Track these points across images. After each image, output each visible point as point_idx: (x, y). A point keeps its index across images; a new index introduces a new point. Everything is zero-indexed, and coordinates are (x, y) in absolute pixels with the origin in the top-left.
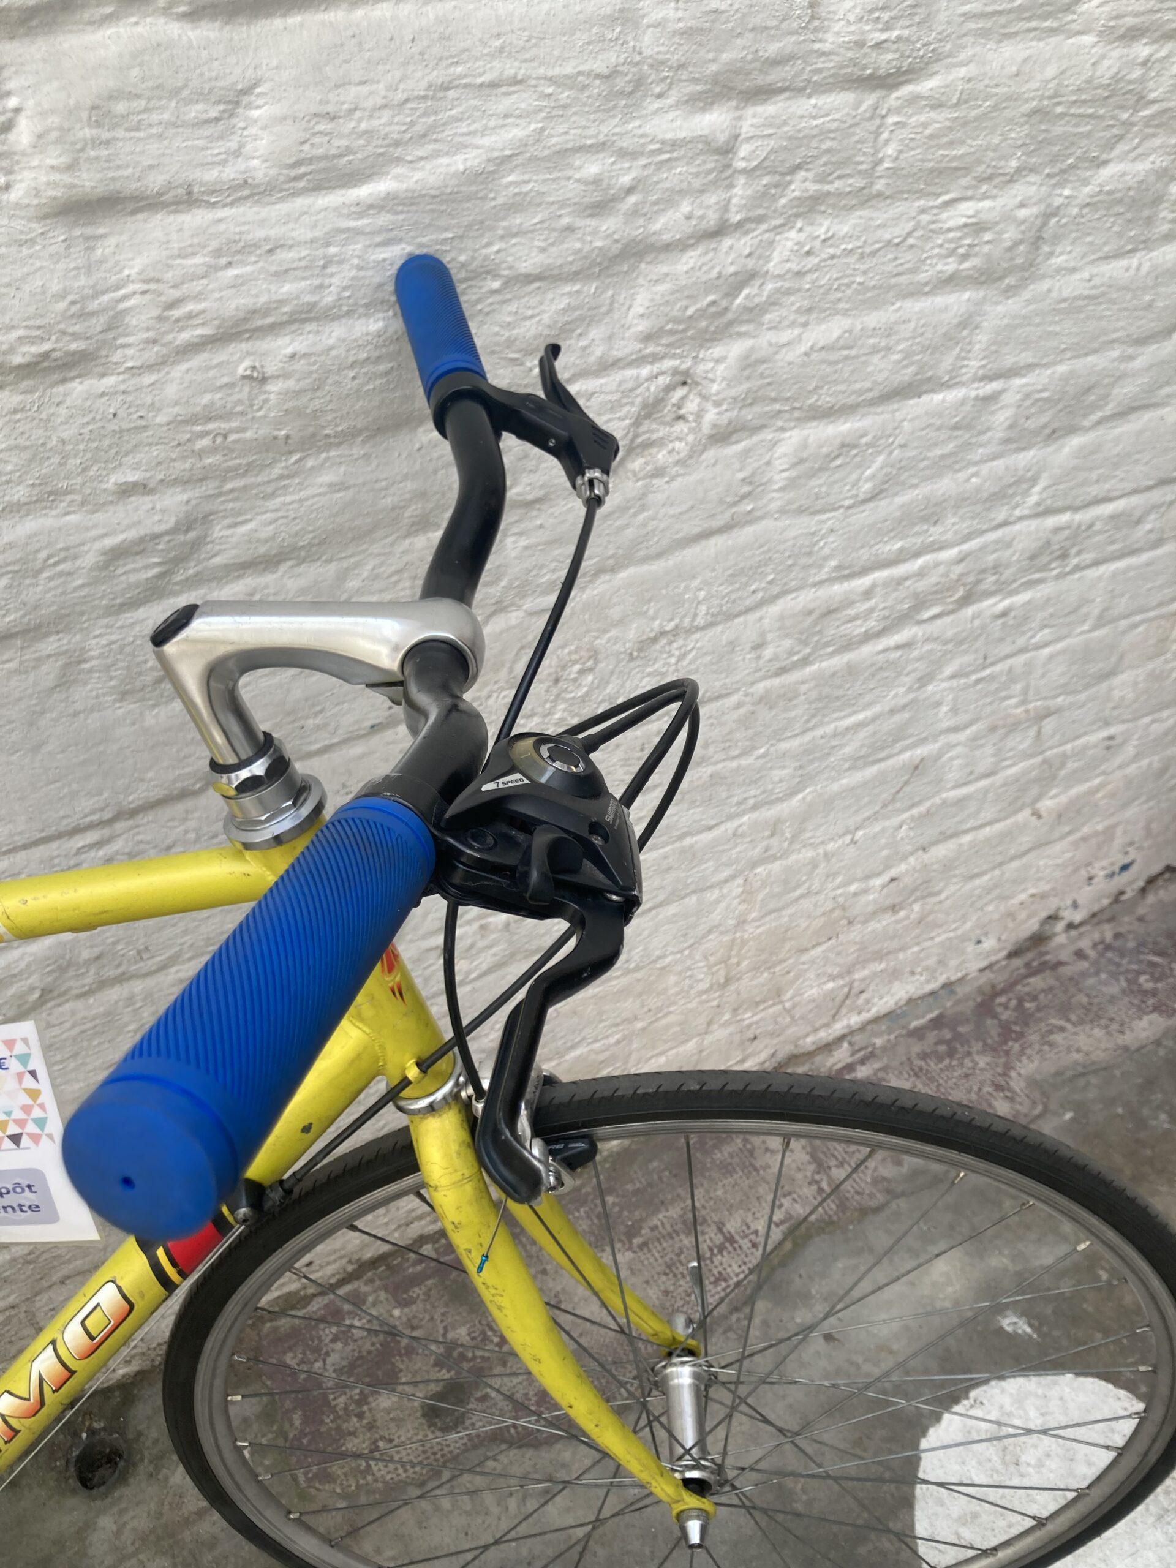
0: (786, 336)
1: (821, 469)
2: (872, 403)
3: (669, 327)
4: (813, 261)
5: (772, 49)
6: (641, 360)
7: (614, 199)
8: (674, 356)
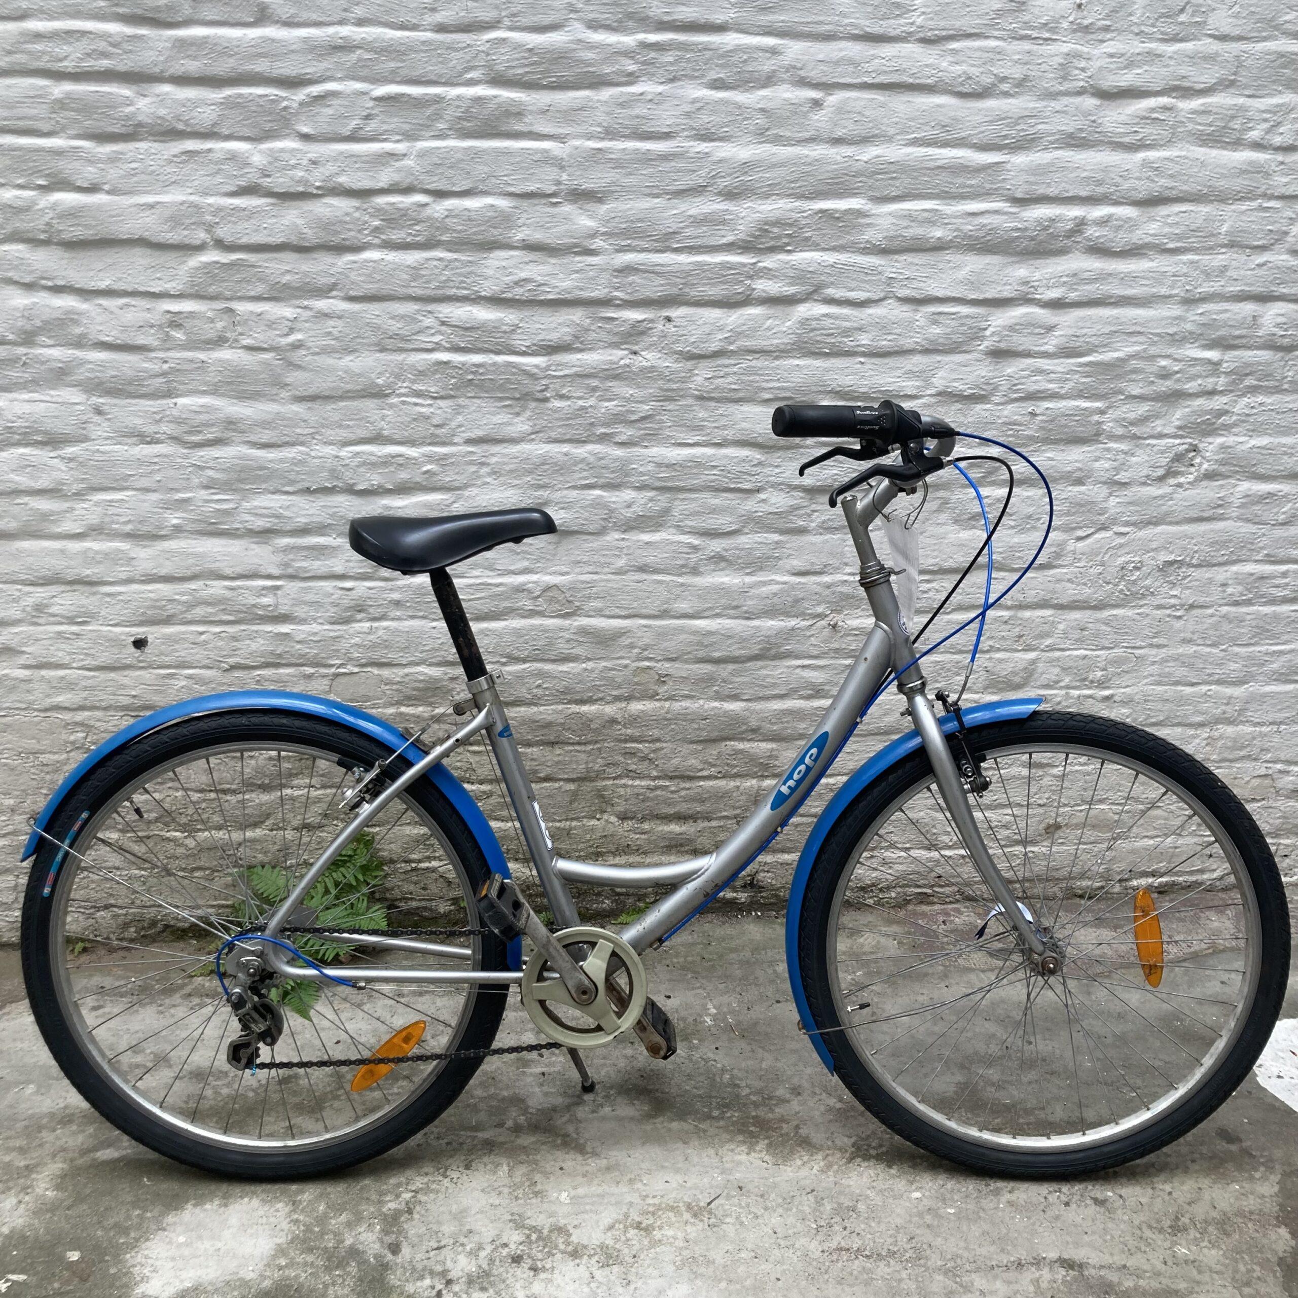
0: (1241, 439)
1: (1258, 502)
2: (1284, 477)
4: (1255, 411)
5: (1237, 333)
6: (1175, 436)
7: (1171, 374)
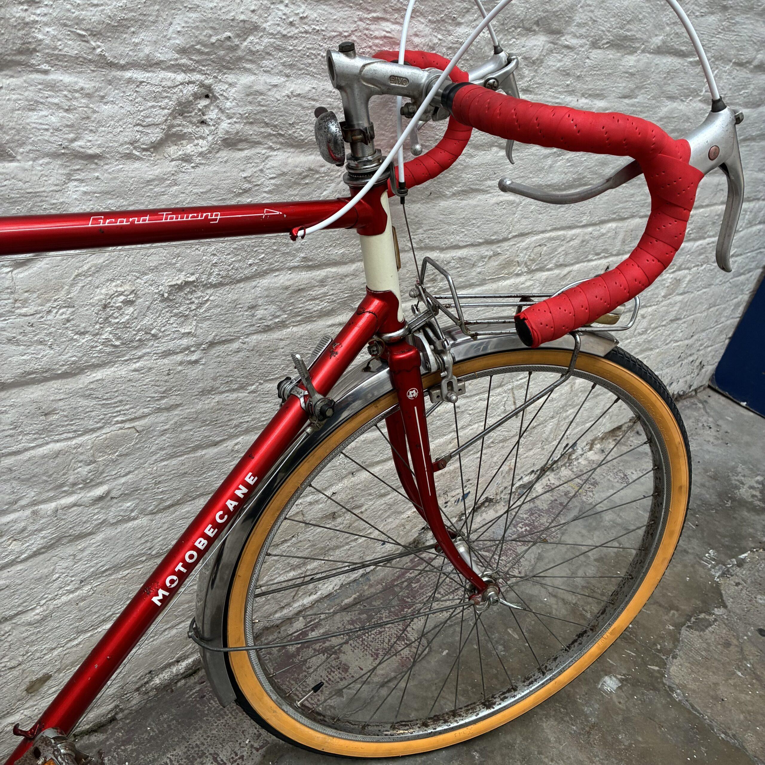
3: (198, 47)
8: (200, 72)
